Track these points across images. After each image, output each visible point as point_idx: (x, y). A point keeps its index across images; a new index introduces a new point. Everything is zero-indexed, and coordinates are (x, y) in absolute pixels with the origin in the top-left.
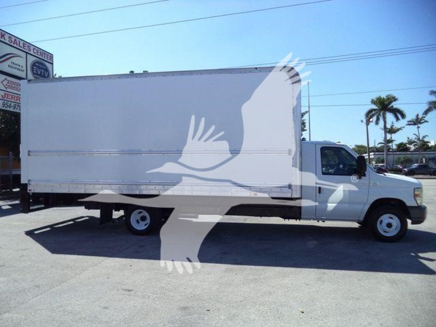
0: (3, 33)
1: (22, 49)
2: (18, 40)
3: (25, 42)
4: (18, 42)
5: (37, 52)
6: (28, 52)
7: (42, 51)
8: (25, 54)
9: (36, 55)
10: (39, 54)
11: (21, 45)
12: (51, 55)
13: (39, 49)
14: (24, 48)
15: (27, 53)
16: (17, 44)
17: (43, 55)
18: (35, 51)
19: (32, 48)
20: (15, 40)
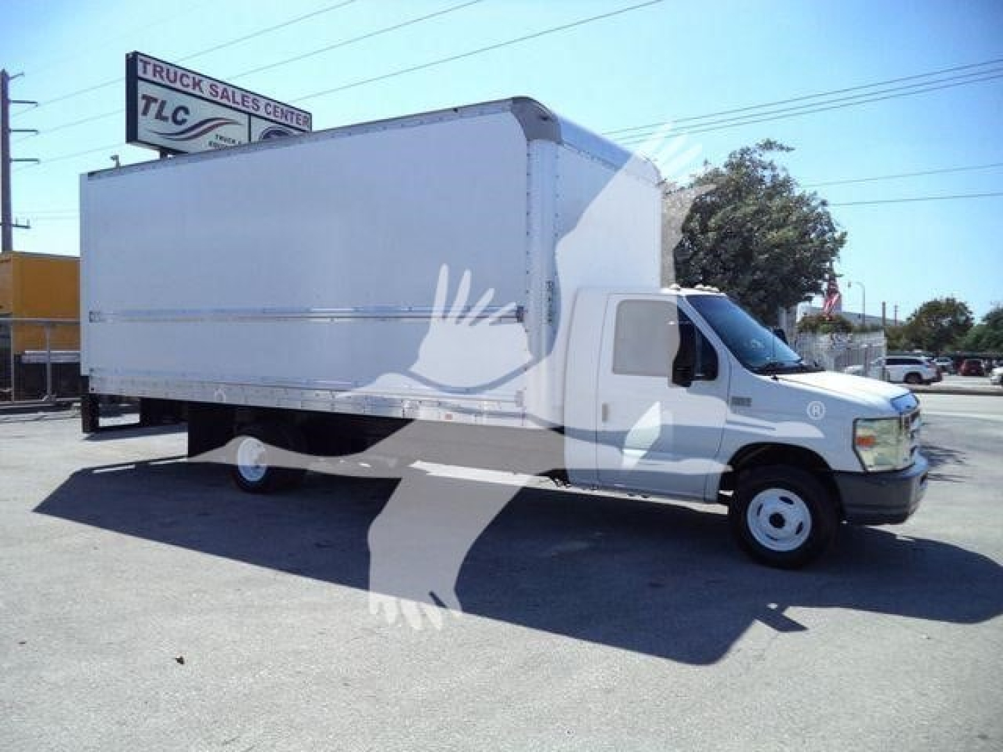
0: (197, 78)
1: (240, 107)
2: (230, 90)
3: (247, 91)
4: (230, 94)
5: (275, 111)
6: (253, 112)
7: (285, 108)
8: (246, 116)
9: (271, 117)
10: (280, 115)
11: (238, 99)
12: (308, 115)
13: (277, 104)
14: (244, 105)
15: (250, 114)
16: (228, 98)
17: (289, 117)
18: (270, 109)
19: (262, 103)
20: (225, 90)
